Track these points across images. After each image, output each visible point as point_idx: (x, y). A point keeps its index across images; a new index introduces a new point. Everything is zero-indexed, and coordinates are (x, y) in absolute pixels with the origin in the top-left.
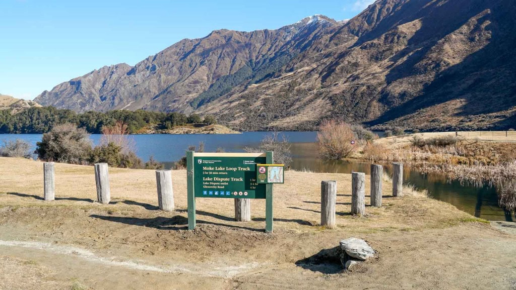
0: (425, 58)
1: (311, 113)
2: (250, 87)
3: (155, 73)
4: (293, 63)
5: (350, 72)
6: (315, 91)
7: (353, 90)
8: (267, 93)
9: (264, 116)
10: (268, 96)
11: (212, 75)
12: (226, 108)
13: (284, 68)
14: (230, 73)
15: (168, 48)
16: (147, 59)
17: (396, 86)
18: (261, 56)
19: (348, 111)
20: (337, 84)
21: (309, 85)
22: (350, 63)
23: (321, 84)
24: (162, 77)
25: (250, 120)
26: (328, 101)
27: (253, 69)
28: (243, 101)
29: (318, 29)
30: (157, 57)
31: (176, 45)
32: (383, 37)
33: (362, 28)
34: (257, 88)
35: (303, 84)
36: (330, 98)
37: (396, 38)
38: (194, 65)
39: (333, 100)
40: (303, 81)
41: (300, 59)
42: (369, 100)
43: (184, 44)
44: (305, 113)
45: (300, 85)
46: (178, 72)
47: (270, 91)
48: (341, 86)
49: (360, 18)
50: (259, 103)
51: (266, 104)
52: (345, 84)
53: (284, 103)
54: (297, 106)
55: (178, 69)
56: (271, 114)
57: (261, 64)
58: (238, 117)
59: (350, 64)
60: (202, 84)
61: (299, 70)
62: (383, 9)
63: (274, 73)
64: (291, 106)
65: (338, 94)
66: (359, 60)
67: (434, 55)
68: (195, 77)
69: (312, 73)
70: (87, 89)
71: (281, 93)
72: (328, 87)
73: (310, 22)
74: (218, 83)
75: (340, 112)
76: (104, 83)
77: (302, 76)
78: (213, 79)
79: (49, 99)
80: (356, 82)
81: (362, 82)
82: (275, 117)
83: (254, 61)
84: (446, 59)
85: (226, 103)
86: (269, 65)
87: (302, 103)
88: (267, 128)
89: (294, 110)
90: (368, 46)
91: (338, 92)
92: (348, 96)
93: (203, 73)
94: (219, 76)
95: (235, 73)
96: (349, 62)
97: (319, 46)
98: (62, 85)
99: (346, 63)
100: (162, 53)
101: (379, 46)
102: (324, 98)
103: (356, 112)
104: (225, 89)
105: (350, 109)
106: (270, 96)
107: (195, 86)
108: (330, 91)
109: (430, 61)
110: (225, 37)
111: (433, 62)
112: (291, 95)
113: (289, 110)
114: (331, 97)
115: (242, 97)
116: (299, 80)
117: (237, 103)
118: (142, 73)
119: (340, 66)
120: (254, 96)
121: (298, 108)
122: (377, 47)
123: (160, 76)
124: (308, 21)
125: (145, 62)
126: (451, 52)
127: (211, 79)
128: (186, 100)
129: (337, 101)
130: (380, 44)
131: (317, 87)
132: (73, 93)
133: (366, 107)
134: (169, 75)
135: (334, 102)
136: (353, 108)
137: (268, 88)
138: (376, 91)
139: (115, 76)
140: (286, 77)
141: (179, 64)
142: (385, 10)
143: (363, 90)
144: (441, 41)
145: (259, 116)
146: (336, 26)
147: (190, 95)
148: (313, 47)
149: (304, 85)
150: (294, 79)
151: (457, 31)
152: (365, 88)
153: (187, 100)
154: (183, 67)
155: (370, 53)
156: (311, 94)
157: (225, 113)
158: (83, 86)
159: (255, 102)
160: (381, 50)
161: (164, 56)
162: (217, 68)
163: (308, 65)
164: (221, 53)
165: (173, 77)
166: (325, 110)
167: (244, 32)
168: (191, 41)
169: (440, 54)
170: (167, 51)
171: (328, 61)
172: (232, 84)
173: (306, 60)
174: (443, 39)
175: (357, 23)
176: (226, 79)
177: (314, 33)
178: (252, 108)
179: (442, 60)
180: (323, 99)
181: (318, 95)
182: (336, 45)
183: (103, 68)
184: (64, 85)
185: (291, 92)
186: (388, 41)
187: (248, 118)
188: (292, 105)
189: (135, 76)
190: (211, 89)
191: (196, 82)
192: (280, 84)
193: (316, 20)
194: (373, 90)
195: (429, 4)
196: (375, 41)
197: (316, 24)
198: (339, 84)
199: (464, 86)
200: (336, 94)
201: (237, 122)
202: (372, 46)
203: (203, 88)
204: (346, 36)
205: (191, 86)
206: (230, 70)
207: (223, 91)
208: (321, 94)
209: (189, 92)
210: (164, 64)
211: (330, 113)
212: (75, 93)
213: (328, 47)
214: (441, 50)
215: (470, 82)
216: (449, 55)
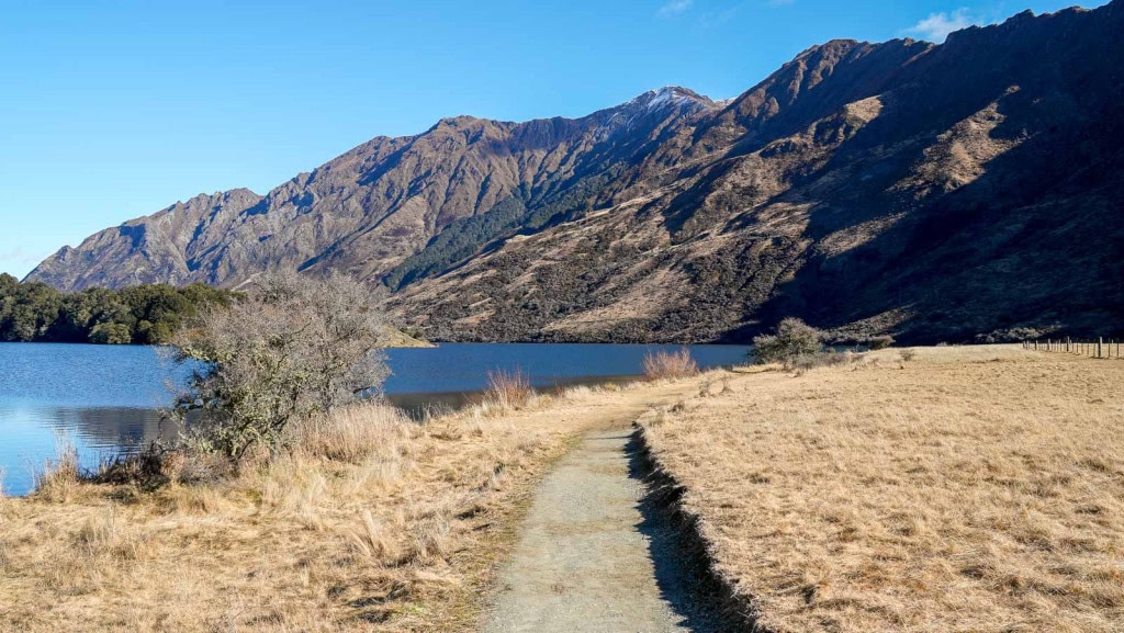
0: (909, 174)
1: (643, 301)
2: (510, 241)
3: (311, 210)
4: (611, 190)
5: (737, 208)
6: (656, 251)
7: (742, 247)
8: (549, 254)
9: (535, 307)
10: (548, 263)
11: (435, 217)
12: (453, 290)
13: (591, 201)
14: (475, 212)
15: (342, 156)
16: (295, 180)
17: (841, 239)
18: (546, 174)
19: (729, 296)
20: (708, 234)
21: (642, 237)
22: (739, 187)
23: (672, 235)
24: (325, 220)
25: (503, 316)
26: (682, 275)
27: (527, 205)
28: (492, 272)
29: (672, 117)
30: (317, 177)
31: (360, 151)
32: (812, 130)
33: (767, 112)
34: (527, 243)
35: (630, 234)
36: (688, 268)
37: (841, 130)
38: (395, 195)
39: (693, 271)
40: (629, 228)
41: (628, 180)
42: (779, 270)
43: (376, 148)
44: (630, 300)
45: (622, 237)
46: (360, 208)
47: (556, 250)
48: (714, 241)
49: (762, 91)
50: (527, 277)
51: (543, 279)
52: (725, 236)
53: (583, 277)
54: (613, 285)
55: (361, 202)
56: (552, 304)
57: (544, 192)
58: (477, 308)
59: (738, 190)
60: (411, 236)
61: (623, 205)
62: (814, 72)
63: (569, 212)
64: (598, 285)
65: (709, 258)
66: (758, 181)
67: (930, 167)
68: (397, 219)
69: (652, 210)
70: (158, 244)
71: (579, 255)
72: (686, 241)
73: (655, 101)
74: (449, 235)
75: (711, 299)
76: (198, 231)
77: (628, 215)
78: (437, 225)
79: (73, 264)
80: (749, 230)
81: (764, 229)
82: (561, 311)
83: (529, 187)
84: (957, 177)
85: (454, 277)
86: (562, 195)
87: (624, 277)
88: (540, 335)
89: (606, 293)
90: (778, 149)
91: (707, 253)
92: (730, 262)
93: (414, 212)
94: (451, 218)
95: (486, 213)
96: (735, 186)
97: (672, 151)
98: (102, 234)
99: (730, 187)
100: (328, 168)
101: (804, 150)
102: (676, 265)
103: (748, 298)
104: (463, 247)
105: (733, 292)
106: (552, 263)
107: (397, 241)
108: (689, 251)
109: (921, 182)
110: (467, 133)
111: (927, 182)
112: (600, 259)
113: (594, 294)
114: (691, 265)
115: (491, 264)
116: (622, 225)
117: (479, 276)
118: (283, 210)
119: (715, 194)
120: (518, 261)
121: (613, 290)
122: (800, 152)
123: (320, 217)
124: (651, 100)
125: (291, 187)
126: (968, 161)
127: (432, 226)
128: (374, 271)
129: (705, 273)
130: (805, 145)
131: (662, 242)
132: (126, 252)
133: (772, 286)
134: (341, 215)
135: (697, 275)
136: (740, 290)
137: (549, 244)
138: (795, 250)
139: (221, 217)
140: (593, 218)
141: (363, 192)
142: (818, 75)
143: (764, 247)
144: (944, 136)
145: (525, 307)
146: (712, 109)
147: (385, 261)
148: (658, 155)
149: (631, 237)
150: (611, 224)
151: (982, 113)
152: (769, 242)
153: (377, 272)
154: (373, 198)
155: (784, 166)
156: (646, 257)
157: (447, 300)
158: (149, 237)
159: (519, 274)
160: (807, 159)
161: (332, 173)
162: (446, 202)
163: (646, 193)
164: (457, 169)
165: (350, 220)
166: (677, 295)
167: (508, 124)
168: (392, 142)
169: (940, 167)
170: (339, 163)
171: (688, 183)
172: (479, 237)
173: (641, 184)
174: (949, 132)
175: (756, 102)
176: (466, 225)
177: (662, 126)
178: (509, 288)
179: (947, 180)
180: (671, 269)
181: (661, 261)
182: (710, 149)
183: (198, 199)
184: (107, 234)
185: (602, 252)
186: (823, 139)
187: (499, 310)
188: (603, 281)
189: (267, 218)
190: (433, 248)
191: (399, 232)
192: (577, 234)
193: (667, 97)
194: (788, 248)
195: (914, 58)
196: (795, 139)
197: (667, 106)
198: (712, 235)
199: (999, 238)
200: (702, 258)
201: (472, 320)
202: (787, 148)
203: (415, 244)
204: (732, 130)
205: (386, 240)
206: (476, 207)
207: (459, 252)
208: (669, 257)
209: (383, 254)
210: (332, 192)
211: (687, 300)
212: (131, 252)
213: (691, 155)
214: (944, 156)
215: (1016, 228)
216: (963, 168)
